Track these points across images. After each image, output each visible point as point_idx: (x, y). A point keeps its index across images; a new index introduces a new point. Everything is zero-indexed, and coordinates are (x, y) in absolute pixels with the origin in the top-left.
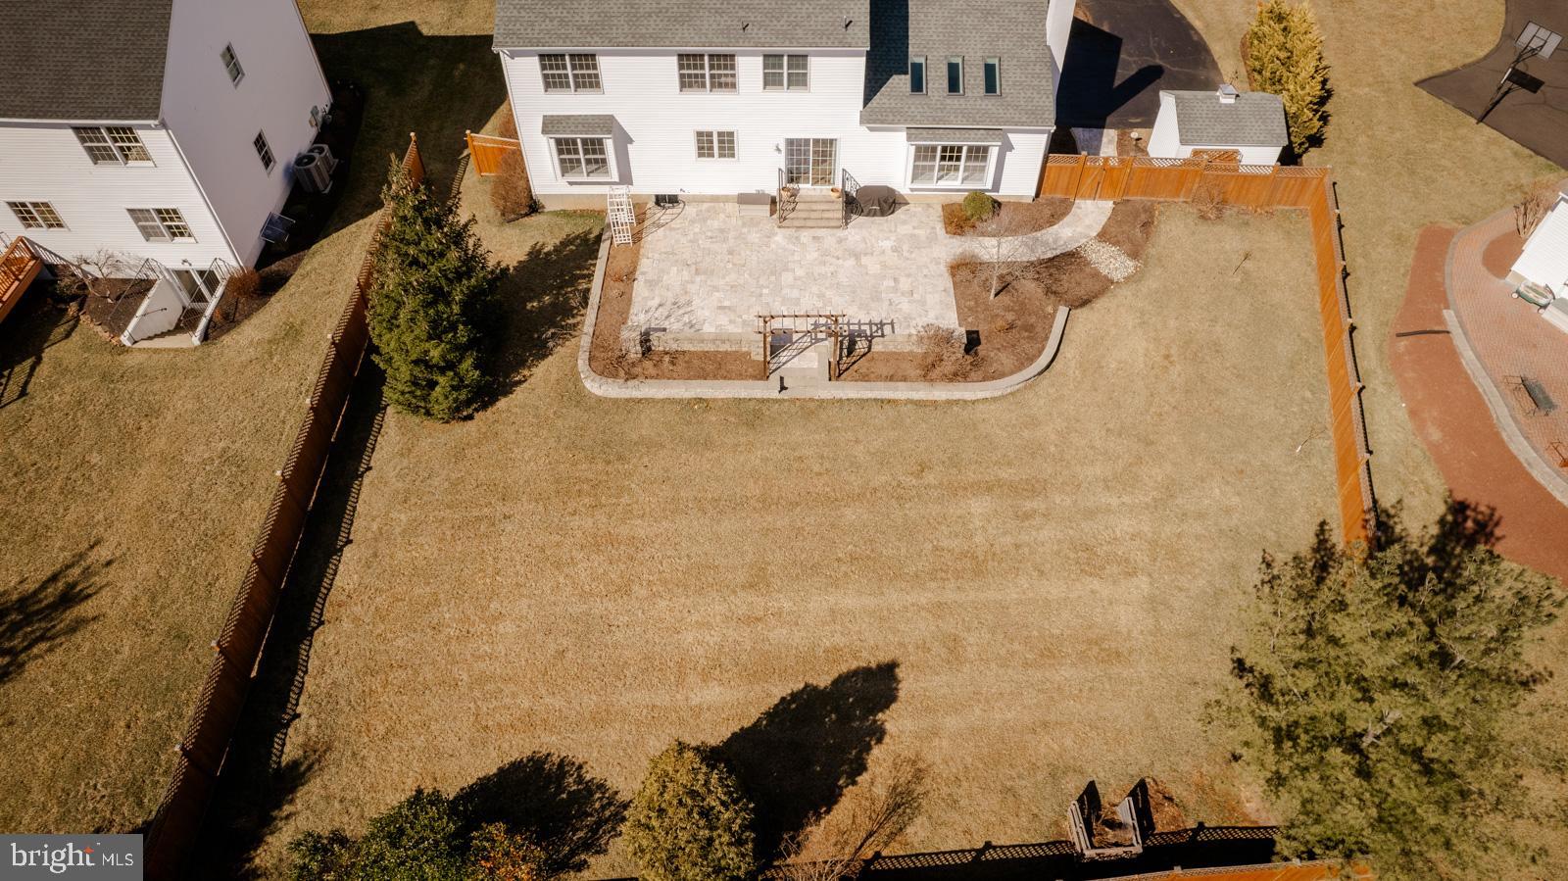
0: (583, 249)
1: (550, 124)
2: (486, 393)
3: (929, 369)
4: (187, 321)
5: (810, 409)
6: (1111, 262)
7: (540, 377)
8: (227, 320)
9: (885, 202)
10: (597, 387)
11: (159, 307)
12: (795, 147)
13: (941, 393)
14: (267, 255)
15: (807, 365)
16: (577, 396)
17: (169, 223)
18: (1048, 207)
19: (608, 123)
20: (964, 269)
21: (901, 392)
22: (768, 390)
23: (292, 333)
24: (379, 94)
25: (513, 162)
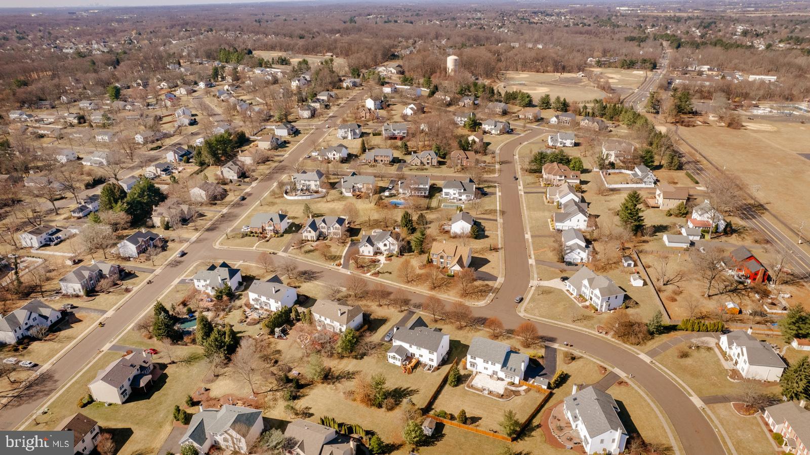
0: (469, 375)
1: (470, 362)
2: (456, 386)
3: (497, 396)
4: (429, 369)
5: (484, 396)
6: (523, 393)
7: (461, 386)
8: (434, 371)
9: (503, 380)
10: (466, 388)
11: (427, 367)
12: (494, 371)
13: (497, 399)
14: (439, 366)
15: (486, 392)
16: (464, 388)
17: (432, 360)
18: (520, 385)
19: (476, 363)
20: (506, 389)
21: (494, 398)
22: (481, 393)
23: (440, 374)
24: (454, 350)
25: (466, 363)
